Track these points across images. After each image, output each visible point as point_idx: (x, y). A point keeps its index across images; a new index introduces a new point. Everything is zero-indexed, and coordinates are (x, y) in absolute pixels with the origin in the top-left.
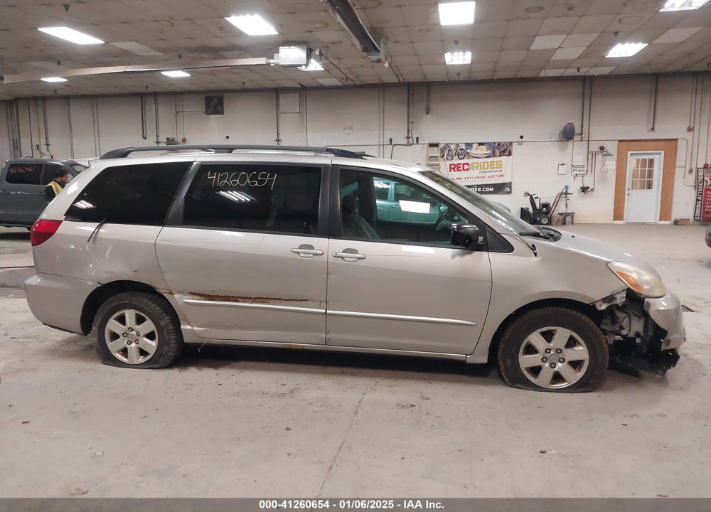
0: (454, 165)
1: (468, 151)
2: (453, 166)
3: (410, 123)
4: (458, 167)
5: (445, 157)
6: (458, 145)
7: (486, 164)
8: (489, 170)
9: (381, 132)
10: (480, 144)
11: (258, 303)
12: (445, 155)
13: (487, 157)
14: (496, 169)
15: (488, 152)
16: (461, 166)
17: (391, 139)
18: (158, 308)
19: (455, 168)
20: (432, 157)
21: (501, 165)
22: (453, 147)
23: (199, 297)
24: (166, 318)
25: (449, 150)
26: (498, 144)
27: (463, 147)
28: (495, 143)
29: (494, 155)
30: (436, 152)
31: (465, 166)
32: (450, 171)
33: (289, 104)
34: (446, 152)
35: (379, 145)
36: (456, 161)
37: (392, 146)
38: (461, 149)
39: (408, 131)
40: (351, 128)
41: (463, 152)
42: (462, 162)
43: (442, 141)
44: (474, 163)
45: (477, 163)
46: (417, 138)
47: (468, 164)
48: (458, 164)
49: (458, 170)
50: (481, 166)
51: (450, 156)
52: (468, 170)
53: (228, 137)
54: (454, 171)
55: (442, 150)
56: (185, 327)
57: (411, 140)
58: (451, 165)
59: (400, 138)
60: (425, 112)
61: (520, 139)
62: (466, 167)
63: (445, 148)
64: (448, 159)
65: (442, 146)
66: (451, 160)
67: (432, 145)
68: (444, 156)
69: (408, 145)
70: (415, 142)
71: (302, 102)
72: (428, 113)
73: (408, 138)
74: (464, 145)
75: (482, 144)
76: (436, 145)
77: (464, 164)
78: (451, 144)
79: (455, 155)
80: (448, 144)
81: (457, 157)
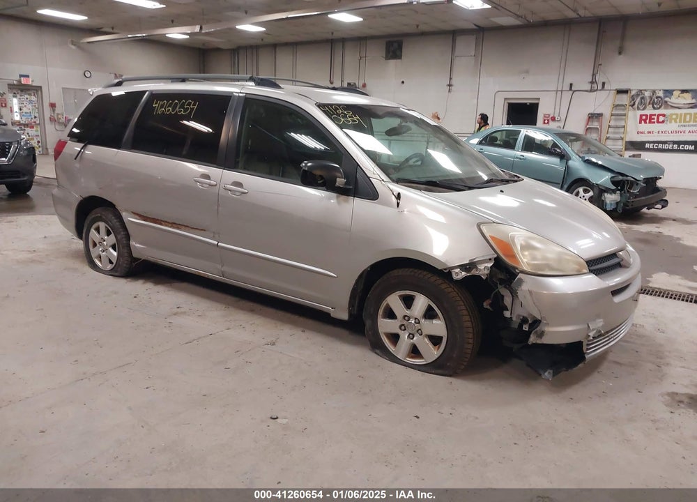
0: (646, 116)
1: (667, 99)
2: (644, 117)
3: (597, 66)
4: (651, 119)
5: (636, 106)
6: (654, 92)
7: (688, 116)
8: (692, 123)
9: (561, 77)
10: (684, 91)
11: (173, 228)
12: (636, 103)
13: (691, 108)
15: (693, 101)
16: (656, 117)
17: (571, 85)
18: (118, 223)
19: (646, 119)
20: (618, 105)
22: (647, 94)
23: (138, 217)
24: (122, 233)
25: (642, 98)
27: (661, 94)
30: (625, 99)
31: (661, 117)
32: (640, 123)
33: (465, 46)
34: (638, 99)
35: (557, 91)
36: (649, 111)
37: (571, 92)
38: (658, 97)
39: (593, 75)
40: (527, 72)
41: (660, 100)
42: (657, 112)
43: (634, 87)
44: (672, 115)
45: (677, 114)
46: (604, 84)
47: (664, 115)
48: (651, 115)
49: (650, 122)
50: (681, 118)
51: (642, 105)
52: (663, 122)
53: (403, 82)
54: (646, 123)
55: (633, 98)
56: (132, 243)
57: (595, 86)
58: (641, 116)
59: (582, 81)
60: (617, 53)
62: (661, 119)
63: (638, 95)
64: (638, 109)
65: (633, 93)
66: (644, 109)
67: (620, 92)
68: (634, 104)
69: (591, 91)
70: (600, 87)
71: (479, 45)
72: (620, 53)
73: (592, 83)
74: (661, 92)
75: (686, 91)
76: (625, 92)
77: (659, 115)
78: (646, 90)
79: (649, 104)
80: (641, 90)
81: (651, 106)
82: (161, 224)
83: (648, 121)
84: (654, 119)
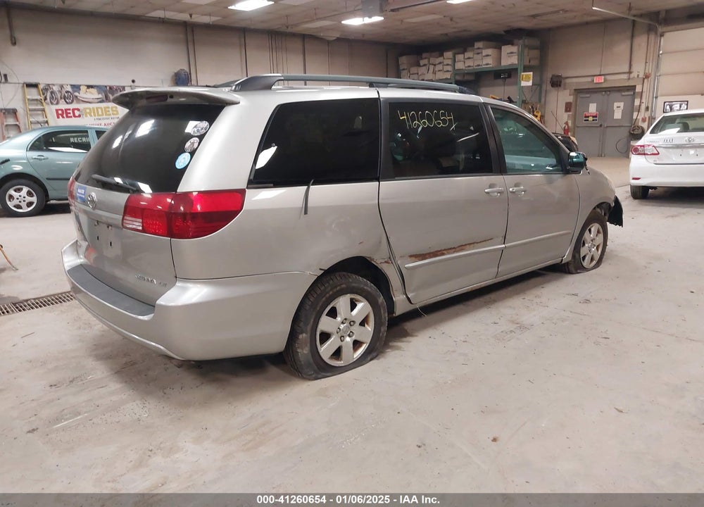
0: (62, 110)
1: (76, 94)
2: (60, 112)
4: (67, 114)
5: (49, 100)
6: (62, 86)
7: (100, 110)
8: (104, 116)
10: (89, 87)
12: (48, 98)
13: (100, 102)
14: (112, 116)
15: (100, 96)
16: (71, 112)
19: (63, 113)
20: (29, 100)
21: (117, 111)
22: (55, 88)
25: (52, 93)
26: (110, 88)
27: (69, 89)
28: (106, 87)
29: (107, 99)
30: (35, 94)
31: (76, 111)
32: (58, 117)
34: (48, 94)
36: (63, 106)
38: (67, 92)
41: (71, 95)
42: (71, 106)
43: (42, 81)
44: (85, 109)
45: (90, 109)
46: (6, 76)
47: (78, 110)
48: (66, 110)
49: (67, 117)
50: (95, 112)
51: (54, 100)
52: (79, 116)
54: (63, 117)
55: (43, 92)
58: (57, 111)
60: (10, 42)
61: (132, 84)
62: (77, 113)
63: (47, 90)
64: (52, 103)
65: (42, 87)
66: (57, 103)
67: (29, 86)
68: (46, 99)
70: (3, 80)
72: (14, 44)
74: (69, 87)
75: (91, 87)
76: (35, 86)
77: (73, 110)
78: (53, 85)
79: (61, 98)
80: (49, 85)
81: (63, 100)
82: (443, 254)
83: (65, 115)
84: (70, 113)
